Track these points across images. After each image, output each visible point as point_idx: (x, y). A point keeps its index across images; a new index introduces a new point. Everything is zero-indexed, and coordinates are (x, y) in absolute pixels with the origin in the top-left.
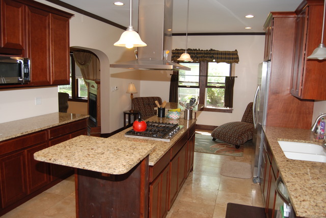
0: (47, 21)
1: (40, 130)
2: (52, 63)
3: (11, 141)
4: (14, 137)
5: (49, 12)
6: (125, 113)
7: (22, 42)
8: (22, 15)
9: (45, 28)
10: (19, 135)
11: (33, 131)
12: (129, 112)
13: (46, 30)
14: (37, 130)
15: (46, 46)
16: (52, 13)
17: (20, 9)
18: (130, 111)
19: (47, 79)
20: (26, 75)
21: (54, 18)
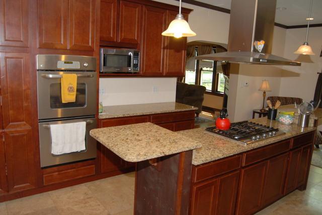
0: (164, 18)
1: (141, 114)
2: (167, 56)
3: (113, 120)
4: (116, 117)
5: (167, 9)
6: (254, 112)
7: (138, 37)
8: (139, 13)
9: (162, 24)
10: (120, 116)
11: (135, 115)
12: (259, 111)
13: (162, 26)
14: (138, 115)
15: (161, 40)
16: (168, 9)
17: (137, 9)
18: (261, 110)
19: (160, 71)
20: (135, 66)
21: (171, 15)
